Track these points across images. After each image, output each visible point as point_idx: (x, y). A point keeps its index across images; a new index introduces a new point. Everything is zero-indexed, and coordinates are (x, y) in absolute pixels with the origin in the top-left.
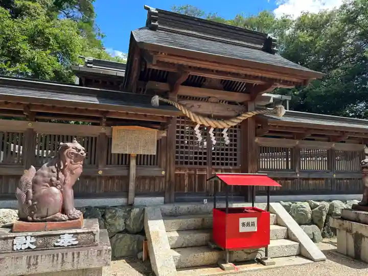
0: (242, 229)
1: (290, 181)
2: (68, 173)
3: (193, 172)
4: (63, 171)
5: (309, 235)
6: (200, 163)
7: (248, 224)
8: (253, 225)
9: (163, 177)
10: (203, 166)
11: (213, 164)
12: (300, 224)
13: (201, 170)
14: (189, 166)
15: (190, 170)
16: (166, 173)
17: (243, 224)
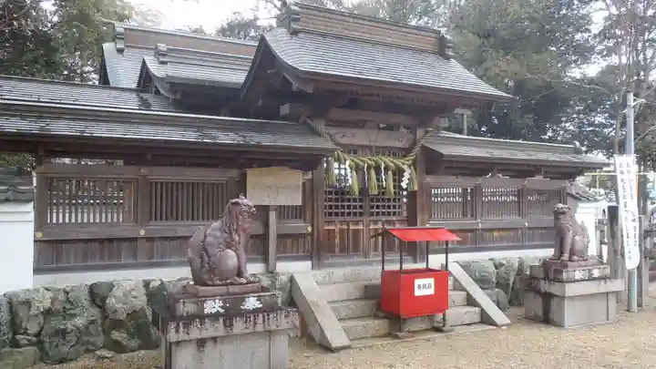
0: (418, 293)
1: (469, 234)
2: (241, 233)
3: (345, 227)
4: (236, 231)
5: (493, 301)
6: (355, 214)
7: (424, 286)
8: (430, 287)
9: (309, 234)
10: (358, 218)
11: (372, 214)
12: (483, 289)
13: (357, 223)
14: (340, 218)
15: (341, 223)
16: (313, 230)
17: (419, 287)
